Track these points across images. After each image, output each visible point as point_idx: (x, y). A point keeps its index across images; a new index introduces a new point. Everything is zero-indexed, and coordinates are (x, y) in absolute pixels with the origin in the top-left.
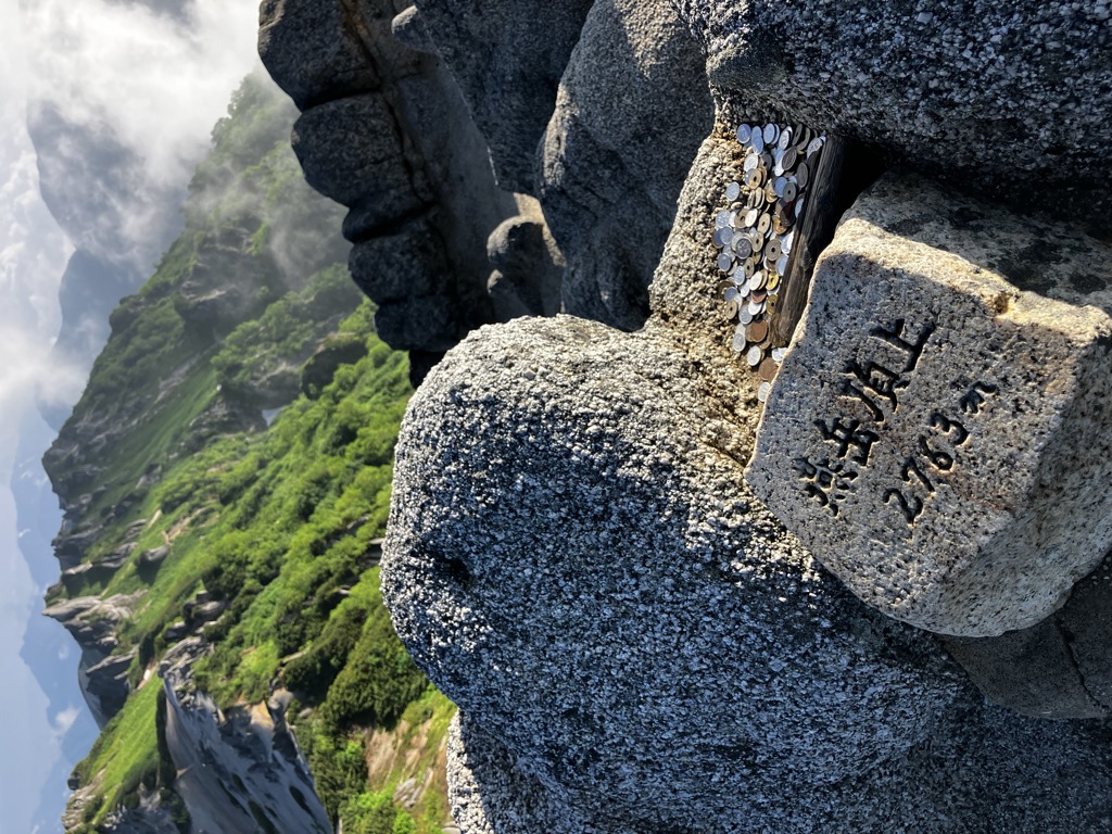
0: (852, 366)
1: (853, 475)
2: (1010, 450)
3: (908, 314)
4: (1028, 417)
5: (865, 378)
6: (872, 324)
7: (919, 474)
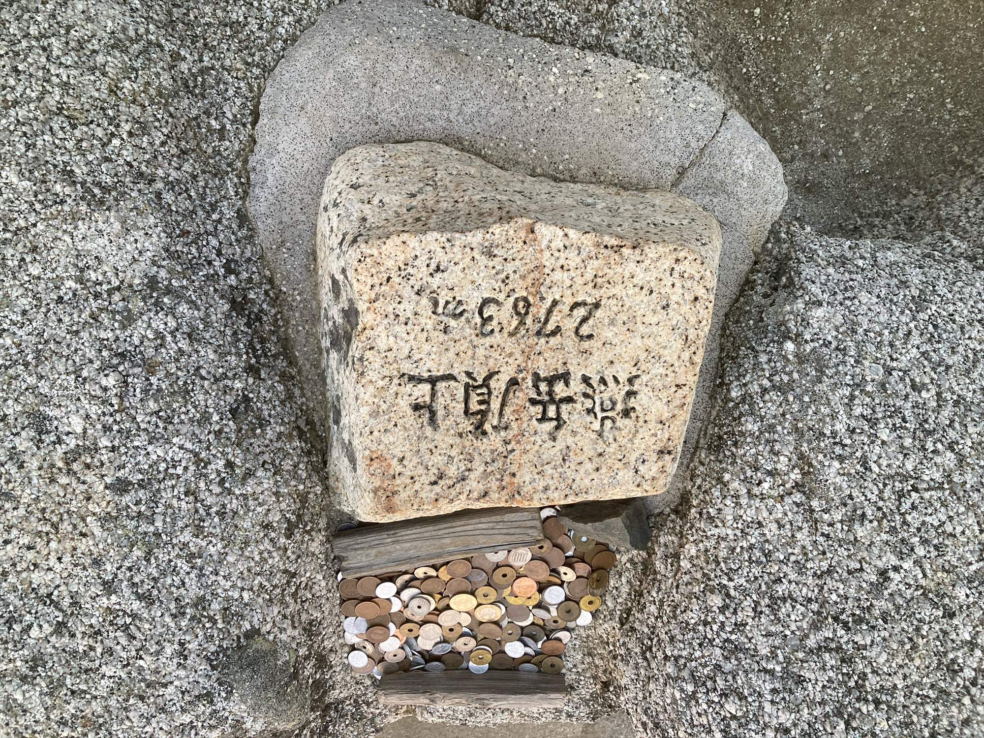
0: (479, 430)
1: (586, 380)
2: (477, 257)
3: (404, 404)
4: (440, 257)
5: (484, 414)
6: (429, 430)
7: (547, 321)
